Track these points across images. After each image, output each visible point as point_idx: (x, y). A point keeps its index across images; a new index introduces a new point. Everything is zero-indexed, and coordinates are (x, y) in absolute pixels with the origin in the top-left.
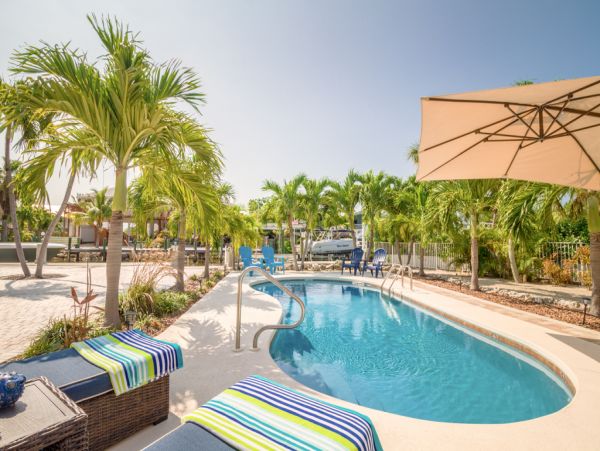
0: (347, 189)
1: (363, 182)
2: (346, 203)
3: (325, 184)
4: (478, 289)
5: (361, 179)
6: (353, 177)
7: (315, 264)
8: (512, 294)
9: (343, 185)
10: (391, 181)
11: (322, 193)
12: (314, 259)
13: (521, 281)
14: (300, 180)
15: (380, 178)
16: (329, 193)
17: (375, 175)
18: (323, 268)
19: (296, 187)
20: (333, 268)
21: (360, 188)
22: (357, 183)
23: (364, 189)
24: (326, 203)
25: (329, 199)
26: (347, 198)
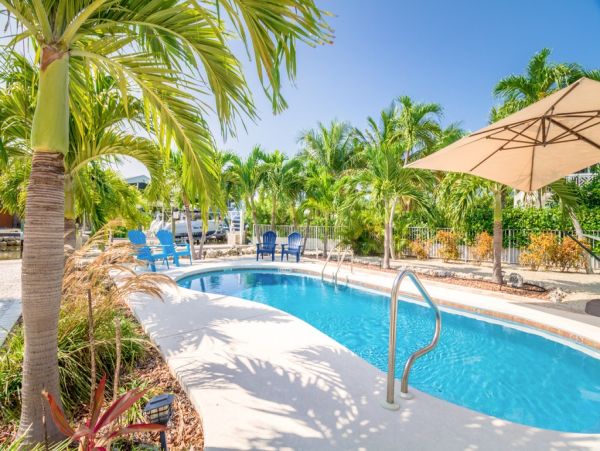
0: (250, 165)
1: (267, 161)
3: (228, 158)
4: (389, 268)
5: (264, 158)
6: (258, 155)
9: (244, 161)
10: (296, 163)
11: (224, 168)
13: (397, 258)
15: (283, 159)
16: (232, 169)
17: (279, 156)
18: (220, 254)
21: (268, 167)
22: (261, 163)
23: (273, 169)
24: (232, 180)
25: (234, 177)
26: (252, 177)
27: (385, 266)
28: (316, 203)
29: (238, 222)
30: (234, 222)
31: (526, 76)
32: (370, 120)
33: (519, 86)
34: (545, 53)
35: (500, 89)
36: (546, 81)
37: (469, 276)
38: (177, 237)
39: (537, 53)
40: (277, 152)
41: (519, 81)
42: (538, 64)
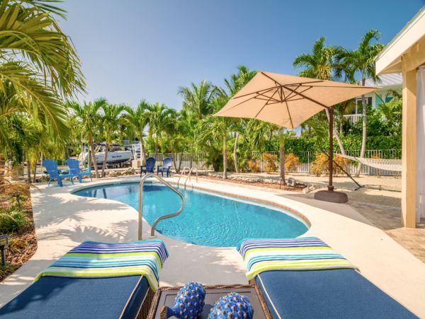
0: (138, 114)
1: (151, 110)
2: (138, 125)
3: (121, 108)
4: (227, 178)
5: (149, 108)
6: (144, 106)
7: (112, 171)
8: (243, 179)
9: (135, 111)
10: (170, 111)
11: (119, 116)
12: (109, 167)
13: (239, 172)
14: (101, 103)
15: (163, 108)
16: (124, 116)
17: (160, 106)
18: (119, 174)
19: (96, 108)
20: (127, 173)
21: (150, 114)
22: (146, 111)
23: (153, 115)
24: (124, 124)
25: (126, 121)
26: (139, 121)
27: (224, 177)
28: (183, 138)
29: (139, 152)
30: (137, 152)
31: (311, 54)
32: (226, 81)
33: (308, 61)
34: (322, 40)
35: (297, 62)
36: (322, 58)
37: (270, 181)
38: (99, 164)
39: (318, 40)
40: (157, 104)
41: (307, 57)
42: (318, 47)
